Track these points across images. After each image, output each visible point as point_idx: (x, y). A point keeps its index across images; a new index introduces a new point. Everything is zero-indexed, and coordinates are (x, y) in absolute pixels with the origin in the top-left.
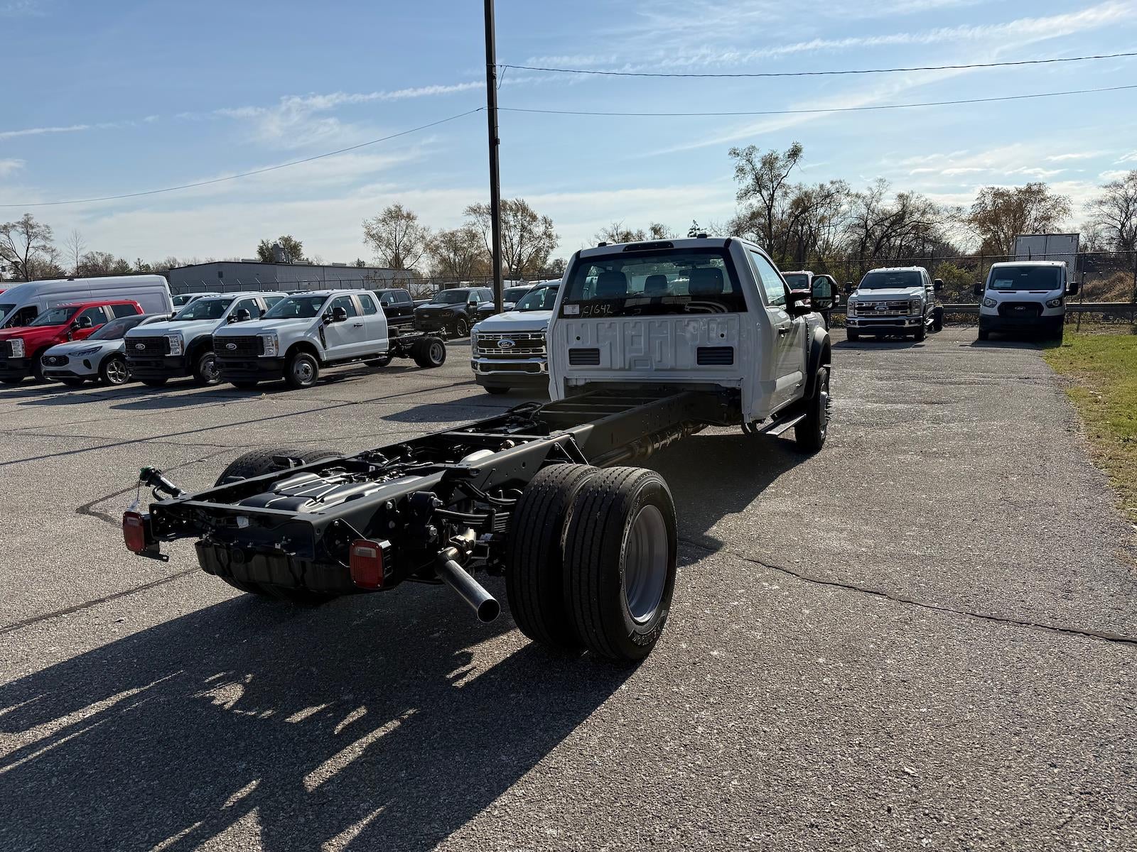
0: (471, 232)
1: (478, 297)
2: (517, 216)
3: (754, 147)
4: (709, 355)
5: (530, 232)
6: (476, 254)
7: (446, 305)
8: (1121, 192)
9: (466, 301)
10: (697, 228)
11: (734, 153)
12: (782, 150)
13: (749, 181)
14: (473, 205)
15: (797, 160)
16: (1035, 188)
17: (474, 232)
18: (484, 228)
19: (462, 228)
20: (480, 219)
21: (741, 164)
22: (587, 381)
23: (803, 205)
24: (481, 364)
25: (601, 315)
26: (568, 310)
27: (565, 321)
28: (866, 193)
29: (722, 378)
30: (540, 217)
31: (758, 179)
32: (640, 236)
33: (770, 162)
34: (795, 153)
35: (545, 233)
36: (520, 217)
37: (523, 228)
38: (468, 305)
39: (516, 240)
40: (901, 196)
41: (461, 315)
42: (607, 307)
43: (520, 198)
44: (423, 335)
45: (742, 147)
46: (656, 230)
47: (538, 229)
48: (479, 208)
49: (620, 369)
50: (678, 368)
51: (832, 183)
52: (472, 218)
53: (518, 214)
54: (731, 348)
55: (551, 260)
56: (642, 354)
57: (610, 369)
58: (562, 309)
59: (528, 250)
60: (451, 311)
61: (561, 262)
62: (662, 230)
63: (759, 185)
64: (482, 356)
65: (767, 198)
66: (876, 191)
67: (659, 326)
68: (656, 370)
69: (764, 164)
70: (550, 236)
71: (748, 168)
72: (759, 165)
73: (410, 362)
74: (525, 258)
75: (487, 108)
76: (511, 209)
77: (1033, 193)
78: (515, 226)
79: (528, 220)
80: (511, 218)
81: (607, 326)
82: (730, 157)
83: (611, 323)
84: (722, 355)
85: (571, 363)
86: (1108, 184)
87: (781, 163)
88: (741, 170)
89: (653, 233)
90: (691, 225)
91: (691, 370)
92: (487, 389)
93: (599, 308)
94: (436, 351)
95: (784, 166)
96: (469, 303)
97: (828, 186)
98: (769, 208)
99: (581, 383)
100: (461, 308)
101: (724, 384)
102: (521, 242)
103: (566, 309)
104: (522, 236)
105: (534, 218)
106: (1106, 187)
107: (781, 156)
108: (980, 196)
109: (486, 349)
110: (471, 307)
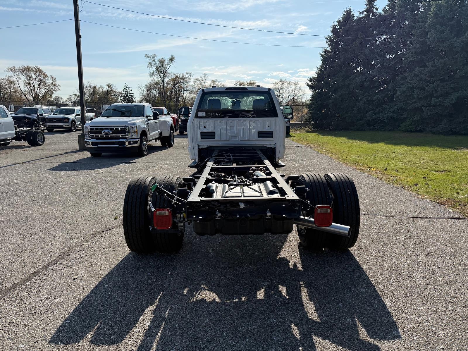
0: (9, 80)
1: (43, 112)
2: (36, 74)
3: (155, 55)
4: (263, 134)
5: (44, 82)
6: (13, 91)
7: (25, 115)
8: (277, 86)
9: (36, 113)
10: (127, 86)
11: (147, 56)
12: (167, 58)
13: (154, 69)
14: (11, 67)
15: (173, 63)
16: (252, 82)
17: (11, 80)
18: (18, 79)
19: (4, 78)
20: (15, 74)
21: (150, 61)
22: (208, 146)
23: (176, 81)
24: (92, 142)
25: (216, 117)
26: (200, 114)
27: (198, 119)
28: (200, 79)
29: (267, 144)
30: (49, 75)
31: (157, 68)
32: (102, 88)
33: (162, 62)
34: (172, 60)
35: (52, 84)
36: (38, 75)
37: (40, 80)
38: (38, 116)
39: (36, 85)
40: (213, 81)
41: (35, 120)
42: (219, 114)
43: (38, 66)
44: (31, 129)
45: (150, 54)
46: (109, 86)
47: (49, 81)
48: (14, 69)
49: (225, 141)
50: (250, 140)
51: (187, 73)
52: (11, 73)
53: (37, 73)
54: (272, 132)
55: (54, 96)
56: (235, 134)
57: (220, 141)
58: (196, 114)
59: (43, 91)
60: (30, 118)
61: (59, 98)
62: (112, 86)
63: (158, 71)
64: (92, 138)
65: (162, 76)
66: (203, 78)
67: (231, 123)
68: (241, 141)
69: (160, 62)
70: (55, 85)
71: (153, 63)
72: (157, 63)
73: (26, 143)
74: (40, 95)
75: (74, 20)
76: (33, 71)
77: (252, 84)
78: (35, 79)
79: (42, 76)
80: (33, 75)
81: (219, 122)
82: (145, 58)
83: (221, 121)
84: (269, 134)
85: (201, 138)
86: (274, 83)
87: (167, 63)
88: (150, 64)
89: (108, 87)
90: (125, 85)
91: (256, 140)
92: (91, 154)
93: (215, 114)
94: (39, 137)
95: (167, 64)
96: (38, 114)
97: (185, 74)
98: (163, 81)
99: (205, 147)
100: (34, 117)
101: (268, 146)
102: (39, 87)
103: (199, 114)
104: (39, 84)
105: (46, 76)
106: (273, 84)
107: (166, 60)
108: (235, 83)
109: (95, 135)
110: (40, 116)
